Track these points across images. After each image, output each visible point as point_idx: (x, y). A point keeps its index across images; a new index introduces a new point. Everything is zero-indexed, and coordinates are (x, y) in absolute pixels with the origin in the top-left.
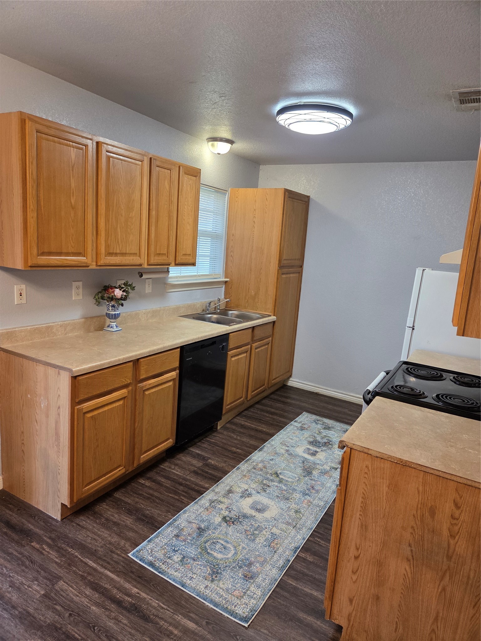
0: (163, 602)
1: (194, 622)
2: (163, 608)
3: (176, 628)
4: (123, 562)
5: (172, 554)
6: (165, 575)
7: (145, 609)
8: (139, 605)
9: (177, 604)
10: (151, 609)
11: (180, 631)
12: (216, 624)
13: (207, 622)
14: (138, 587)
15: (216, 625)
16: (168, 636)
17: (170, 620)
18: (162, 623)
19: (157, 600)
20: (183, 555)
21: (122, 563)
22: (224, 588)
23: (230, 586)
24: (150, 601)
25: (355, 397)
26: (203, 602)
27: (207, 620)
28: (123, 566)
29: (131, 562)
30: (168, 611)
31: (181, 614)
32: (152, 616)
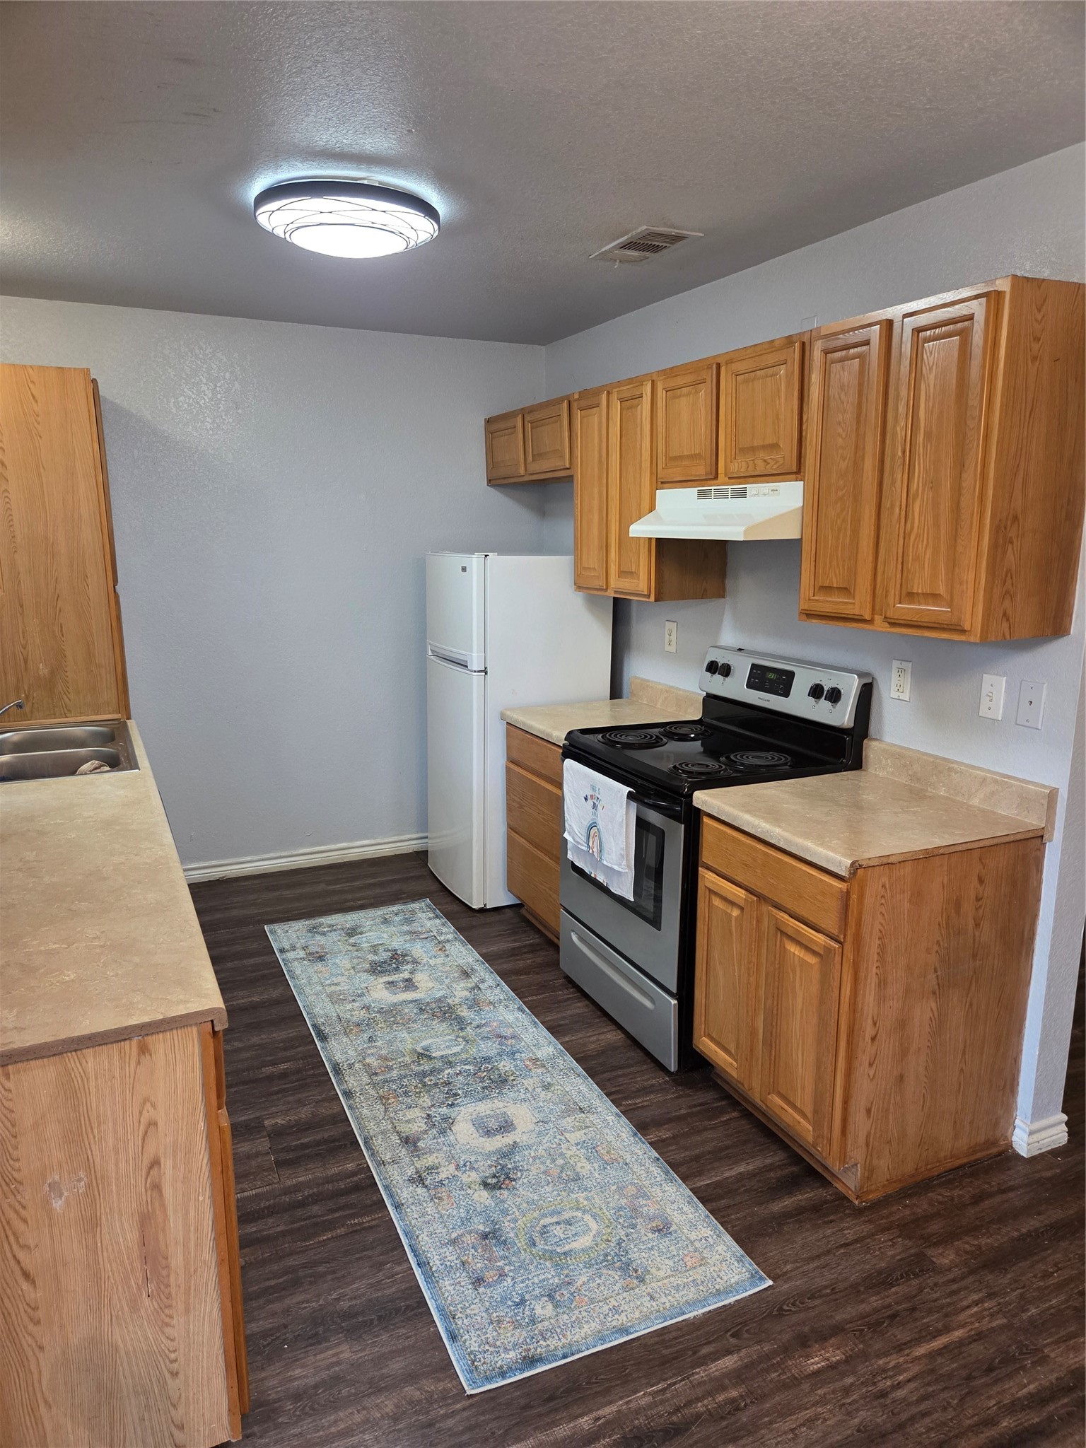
0: (648, 1383)
1: (724, 1356)
2: (663, 1391)
3: (723, 1388)
4: (483, 1414)
5: (527, 1313)
6: (579, 1351)
7: (649, 1423)
8: (631, 1430)
9: (663, 1364)
10: (654, 1412)
11: (735, 1386)
12: (745, 1323)
13: (732, 1336)
14: (579, 1412)
15: (746, 1326)
16: (738, 1409)
17: (699, 1391)
18: (700, 1407)
19: (636, 1392)
20: (542, 1296)
21: (482, 1418)
22: (669, 1272)
23: (671, 1263)
24: (631, 1405)
25: (311, 853)
26: (683, 1321)
27: (729, 1333)
28: (494, 1419)
29: (493, 1399)
30: (675, 1383)
31: (693, 1367)
32: (674, 1418)
